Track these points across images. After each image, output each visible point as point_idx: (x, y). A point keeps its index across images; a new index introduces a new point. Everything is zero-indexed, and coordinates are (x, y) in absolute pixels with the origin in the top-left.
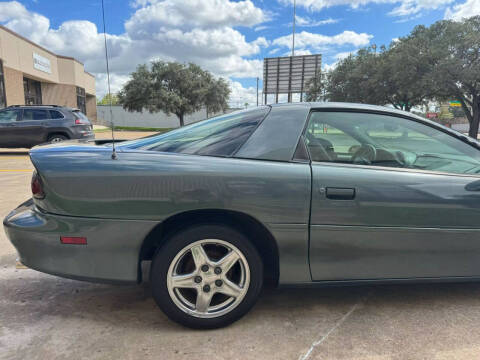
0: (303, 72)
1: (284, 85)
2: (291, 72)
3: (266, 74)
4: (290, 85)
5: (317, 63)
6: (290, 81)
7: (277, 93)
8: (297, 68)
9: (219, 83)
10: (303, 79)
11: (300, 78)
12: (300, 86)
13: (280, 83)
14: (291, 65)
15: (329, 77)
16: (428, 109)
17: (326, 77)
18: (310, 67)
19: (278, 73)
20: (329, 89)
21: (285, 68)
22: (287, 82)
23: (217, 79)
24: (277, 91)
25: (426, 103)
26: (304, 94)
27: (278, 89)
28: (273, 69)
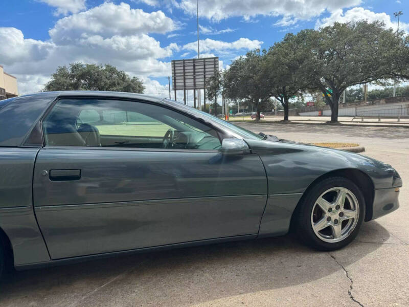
0: (205, 72)
1: (190, 82)
2: (195, 72)
3: (174, 73)
4: (195, 82)
5: (215, 65)
6: (195, 79)
7: (185, 89)
8: (199, 68)
9: (133, 81)
10: (205, 78)
11: (203, 76)
12: (203, 83)
13: (187, 81)
14: (194, 66)
15: (225, 76)
16: (303, 100)
17: (222, 76)
18: (209, 68)
19: (184, 73)
20: (225, 86)
21: (190, 68)
22: (192, 80)
23: (131, 78)
24: (185, 88)
25: (301, 95)
26: (206, 90)
27: (185, 86)
28: (180, 69)
